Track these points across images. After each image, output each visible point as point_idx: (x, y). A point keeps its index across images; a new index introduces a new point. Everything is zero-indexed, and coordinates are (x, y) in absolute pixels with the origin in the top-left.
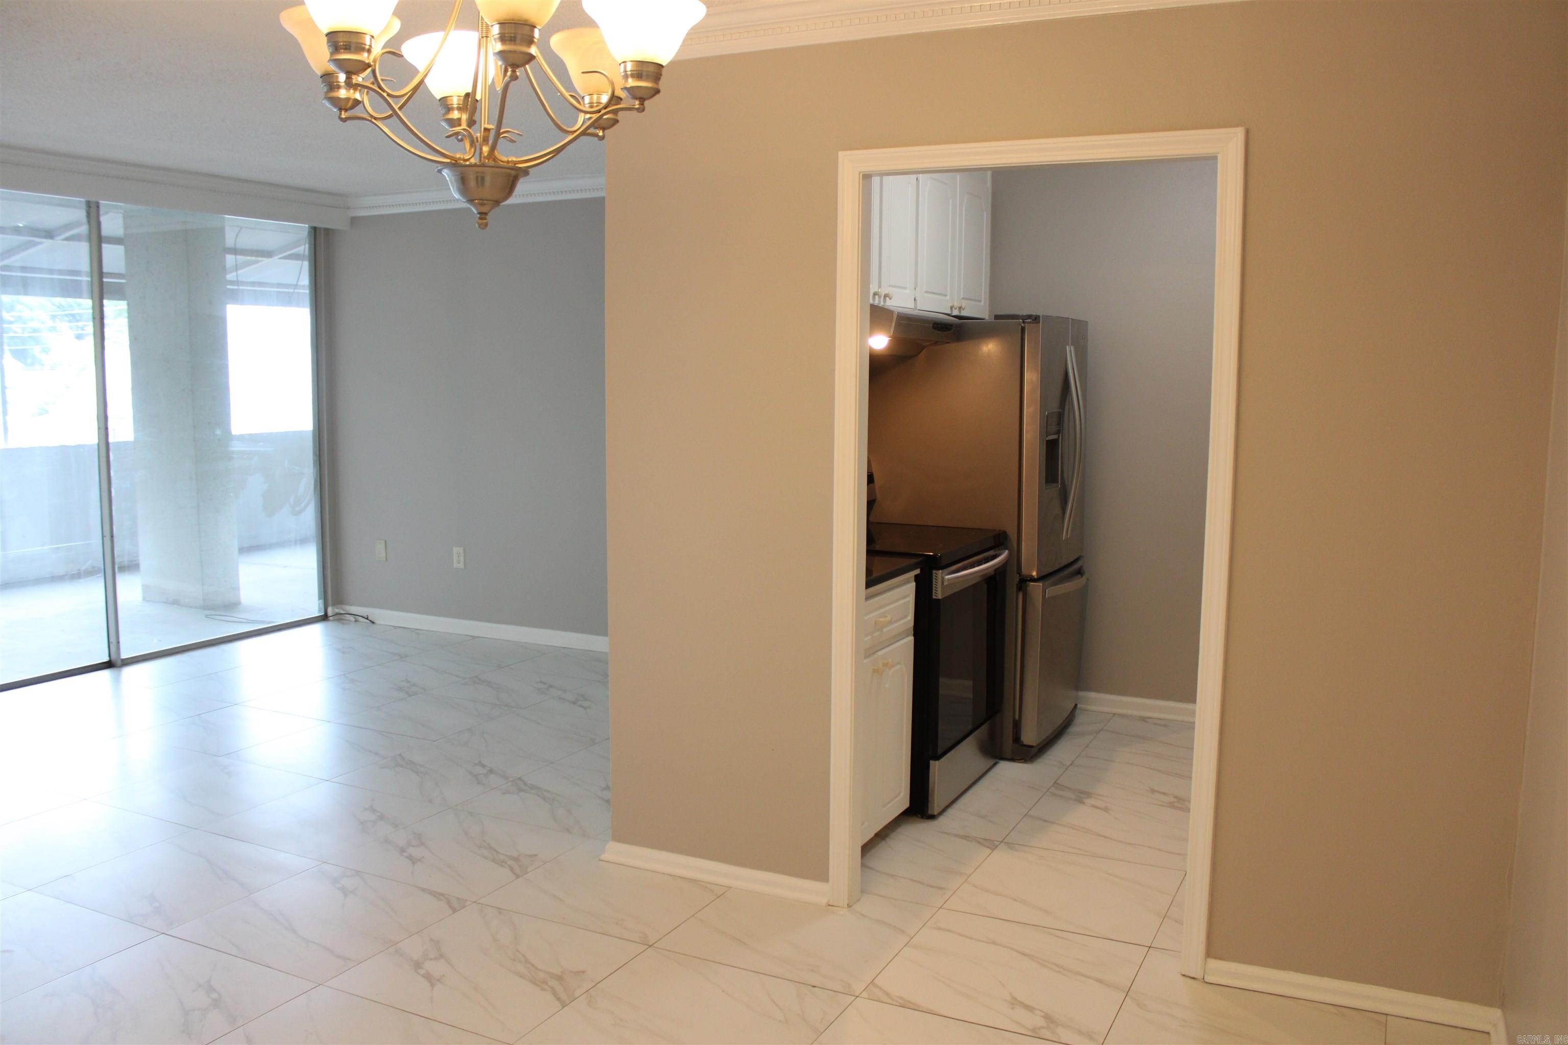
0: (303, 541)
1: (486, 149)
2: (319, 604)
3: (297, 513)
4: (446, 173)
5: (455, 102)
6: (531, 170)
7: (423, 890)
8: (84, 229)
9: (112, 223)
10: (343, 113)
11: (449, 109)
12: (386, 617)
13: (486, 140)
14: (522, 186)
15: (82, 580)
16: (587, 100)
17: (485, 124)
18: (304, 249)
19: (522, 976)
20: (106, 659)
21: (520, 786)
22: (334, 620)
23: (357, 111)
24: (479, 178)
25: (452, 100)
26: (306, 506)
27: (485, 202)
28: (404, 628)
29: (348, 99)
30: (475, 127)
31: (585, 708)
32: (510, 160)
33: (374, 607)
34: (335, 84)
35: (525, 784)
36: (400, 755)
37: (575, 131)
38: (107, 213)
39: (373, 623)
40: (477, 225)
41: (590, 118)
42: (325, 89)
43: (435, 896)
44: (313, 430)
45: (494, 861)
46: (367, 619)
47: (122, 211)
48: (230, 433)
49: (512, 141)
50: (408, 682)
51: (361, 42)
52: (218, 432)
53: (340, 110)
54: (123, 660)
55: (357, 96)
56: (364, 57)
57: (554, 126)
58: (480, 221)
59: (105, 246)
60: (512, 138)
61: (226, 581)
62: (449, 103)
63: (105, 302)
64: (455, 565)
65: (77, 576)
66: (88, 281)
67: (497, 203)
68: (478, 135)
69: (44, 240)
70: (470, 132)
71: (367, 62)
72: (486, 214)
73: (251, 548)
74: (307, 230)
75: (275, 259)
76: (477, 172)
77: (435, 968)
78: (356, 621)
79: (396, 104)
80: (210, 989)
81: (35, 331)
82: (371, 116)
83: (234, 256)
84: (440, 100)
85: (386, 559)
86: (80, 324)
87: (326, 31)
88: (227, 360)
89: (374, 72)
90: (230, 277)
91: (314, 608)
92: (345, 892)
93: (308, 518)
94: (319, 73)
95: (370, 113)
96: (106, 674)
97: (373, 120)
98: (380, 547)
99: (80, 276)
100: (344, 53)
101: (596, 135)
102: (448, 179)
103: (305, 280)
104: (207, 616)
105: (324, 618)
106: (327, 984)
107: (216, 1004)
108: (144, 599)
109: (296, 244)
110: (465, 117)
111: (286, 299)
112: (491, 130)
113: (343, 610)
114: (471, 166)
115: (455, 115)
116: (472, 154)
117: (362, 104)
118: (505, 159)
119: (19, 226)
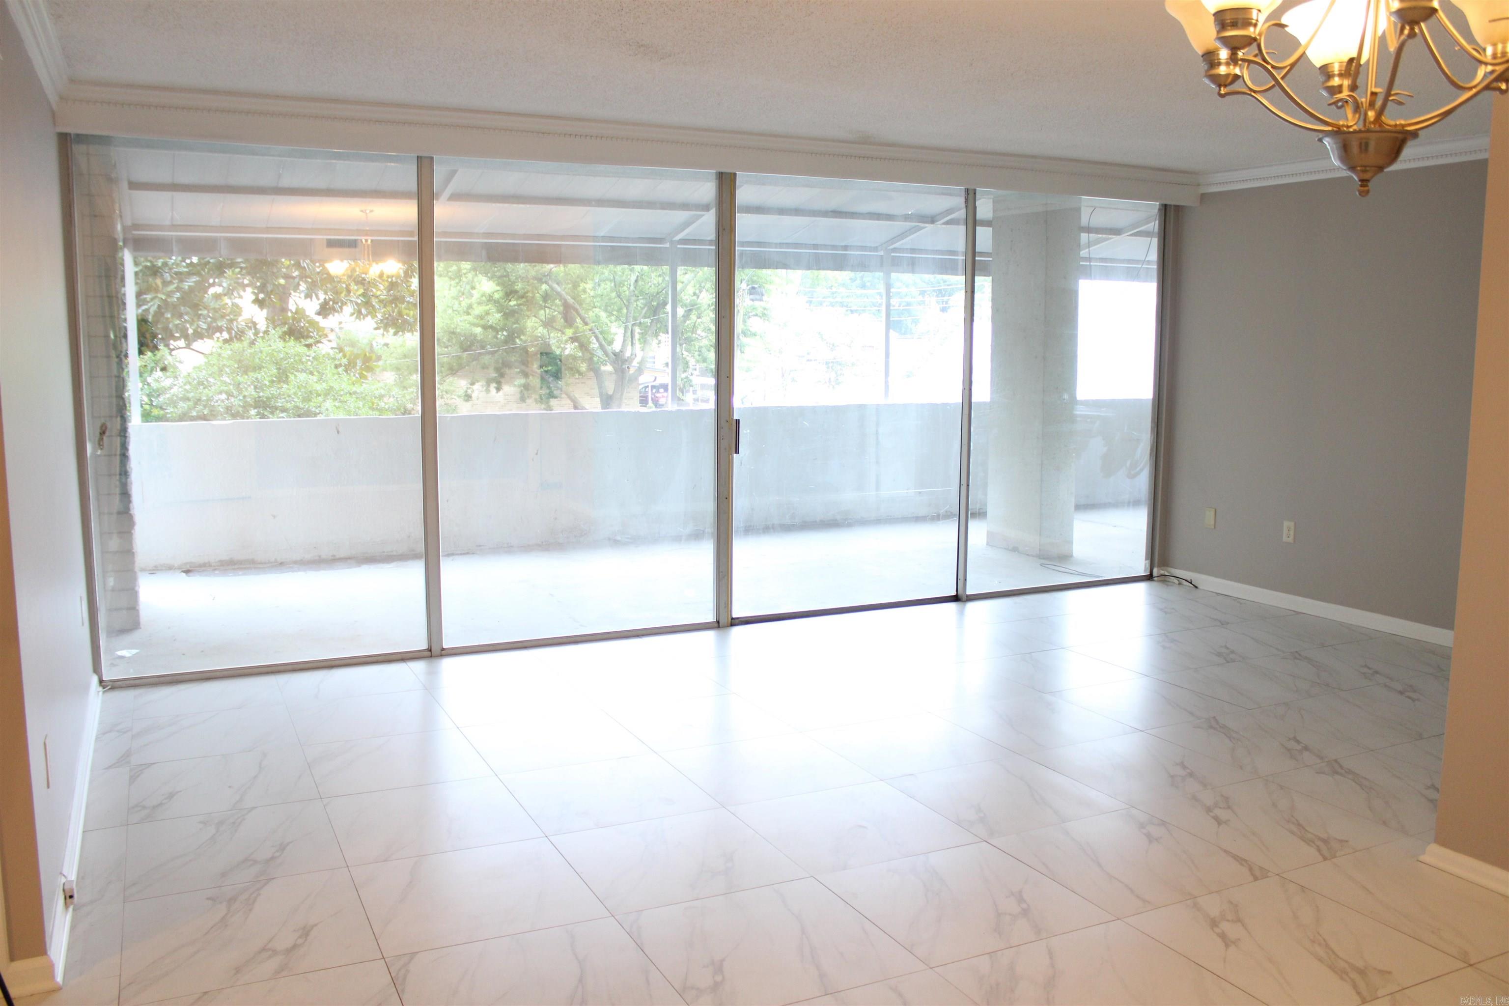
0: (1135, 503)
1: (1371, 114)
2: (1146, 564)
3: (1132, 476)
4: (1327, 141)
5: (1336, 69)
6: (1420, 132)
7: (1225, 851)
8: (961, 214)
9: (985, 208)
10: (1222, 89)
11: (1329, 76)
12: (1208, 583)
13: (1372, 105)
14: (1409, 151)
15: (941, 522)
16: (1489, 51)
17: (1371, 87)
18: (1154, 226)
19: (1320, 960)
20: (953, 593)
21: (1336, 768)
22: (1159, 581)
23: (1237, 86)
24: (1363, 145)
25: (1333, 67)
26: (1142, 470)
27: (1368, 169)
28: (1226, 595)
29: (1228, 75)
30: (1358, 91)
31: (1413, 700)
32: (1398, 123)
33: (1199, 572)
34: (1216, 61)
35: (1341, 767)
36: (1214, 718)
37: (1471, 89)
38: (980, 199)
39: (1196, 587)
40: (1357, 193)
41: (1492, 72)
42: (1206, 67)
43: (1238, 861)
44: (1153, 399)
45: (1302, 838)
46: (1191, 583)
47: (992, 197)
48: (1076, 398)
49: (1400, 103)
50: (1227, 648)
51: (1249, 17)
52: (1066, 396)
53: (1220, 86)
54: (967, 596)
55: (1237, 71)
56: (1251, 31)
57: (1448, 84)
58: (1362, 188)
59: (979, 229)
60: (1401, 100)
61: (1061, 534)
62: (1330, 70)
63: (977, 278)
64: (1285, 539)
65: (936, 518)
66: (963, 259)
67: (1381, 168)
68: (1363, 100)
69: (927, 225)
70: (1353, 96)
71: (1253, 36)
72: (1368, 181)
73: (1087, 506)
74: (1158, 207)
75: (1124, 237)
76: (1361, 139)
77: (1232, 930)
78: (1180, 584)
79: (1279, 74)
80: (1020, 899)
81: (908, 304)
82: (1251, 90)
83: (1087, 234)
84: (1320, 68)
85: (1215, 528)
86: (945, 299)
87: (1213, 11)
88: (1077, 331)
89: (1259, 46)
90: (1084, 253)
91: (1140, 567)
92: (1150, 838)
93: (1142, 482)
94: (1200, 52)
95: (1250, 86)
96: (952, 606)
97: (1253, 94)
98: (1210, 515)
99: (957, 256)
100: (1231, 30)
101: (1499, 89)
102: (1328, 147)
103: (1154, 256)
104: (1041, 565)
105: (1149, 578)
106: (1125, 920)
107: (1025, 912)
108: (988, 544)
109: (1147, 221)
110: (1346, 83)
111: (1133, 274)
112: (1379, 95)
113: (1168, 572)
114: (1355, 132)
115: (1336, 81)
116: (1356, 120)
117: (1241, 79)
118: (1392, 123)
119: (909, 214)
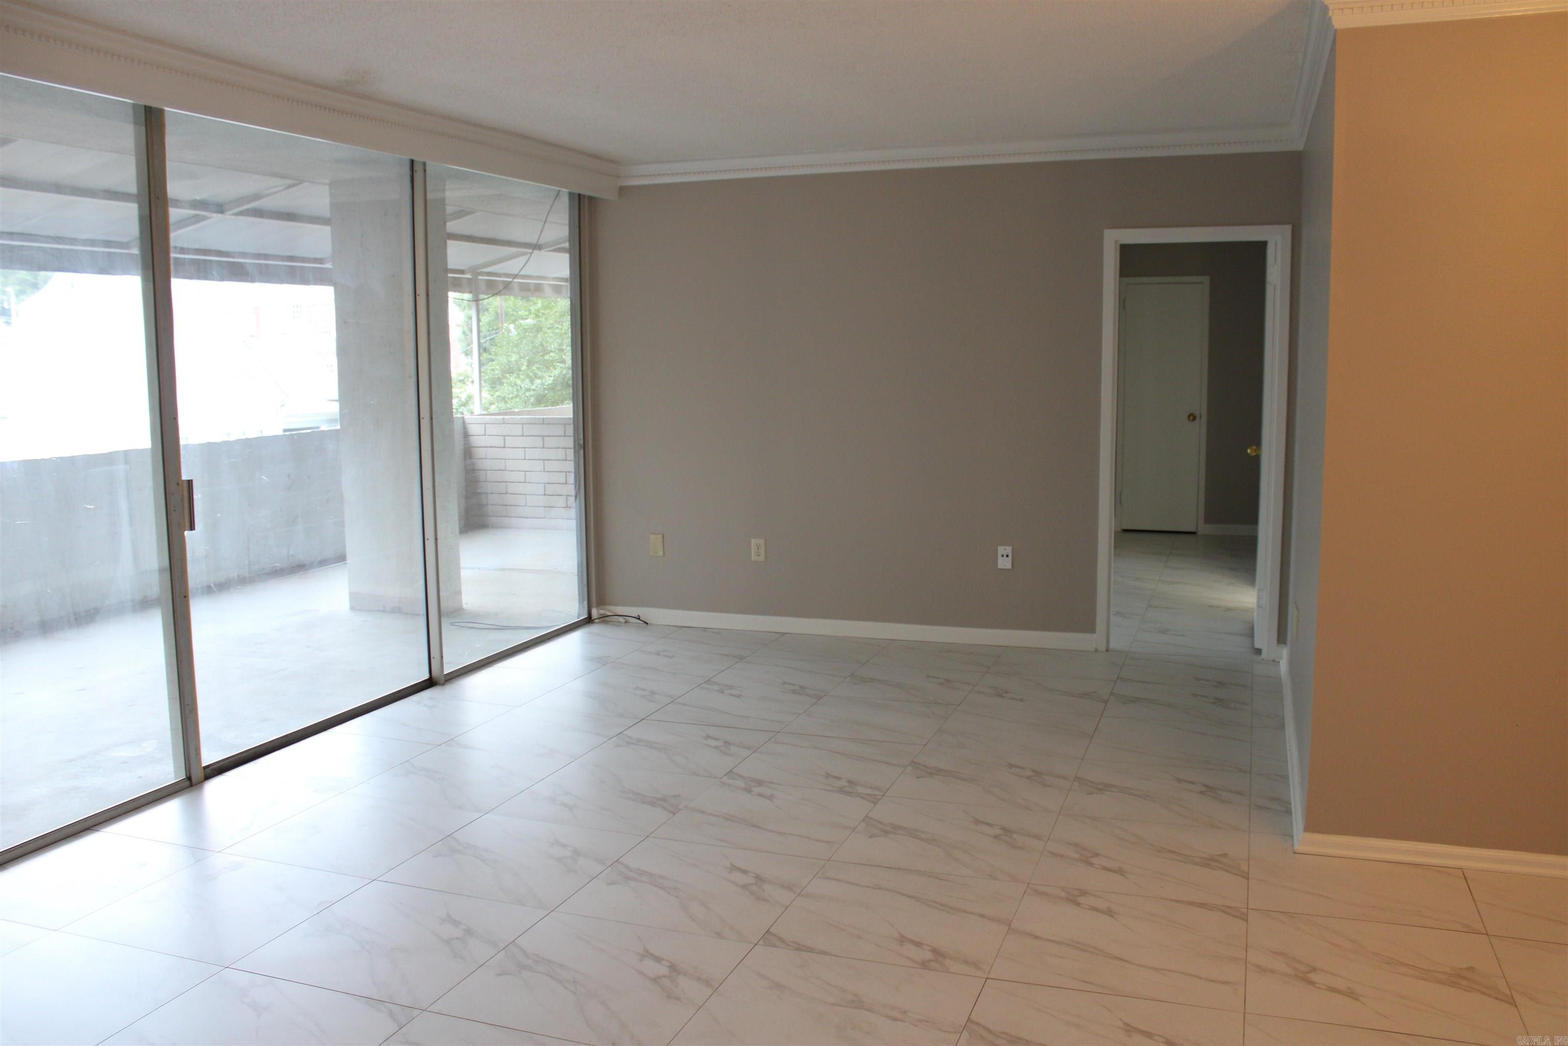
2: (581, 605)
12: (659, 616)
22: (599, 623)
28: (689, 627)
33: (645, 606)
39: (646, 622)
46: (639, 619)
54: (445, 675)
64: (754, 557)
69: (215, 215)
78: (626, 622)
85: (664, 555)
98: (658, 542)
105: (588, 622)
108: (352, 608)
113: (609, 611)
